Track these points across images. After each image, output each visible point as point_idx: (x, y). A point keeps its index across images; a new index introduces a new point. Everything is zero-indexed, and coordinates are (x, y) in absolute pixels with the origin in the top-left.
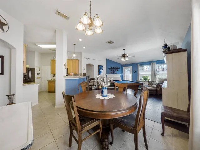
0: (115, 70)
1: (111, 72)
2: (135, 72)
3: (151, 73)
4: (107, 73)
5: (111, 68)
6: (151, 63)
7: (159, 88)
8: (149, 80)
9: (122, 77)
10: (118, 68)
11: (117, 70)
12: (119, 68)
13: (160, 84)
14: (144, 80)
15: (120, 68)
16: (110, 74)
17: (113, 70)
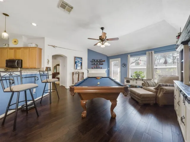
0: (99, 64)
1: (94, 66)
2: (124, 65)
3: (146, 68)
4: (89, 67)
5: (94, 61)
6: (147, 52)
7: (161, 93)
8: (143, 77)
9: (108, 72)
10: (102, 61)
11: (101, 63)
12: (104, 61)
13: (163, 85)
14: (136, 78)
15: (106, 61)
16: (92, 68)
17: (96, 64)
